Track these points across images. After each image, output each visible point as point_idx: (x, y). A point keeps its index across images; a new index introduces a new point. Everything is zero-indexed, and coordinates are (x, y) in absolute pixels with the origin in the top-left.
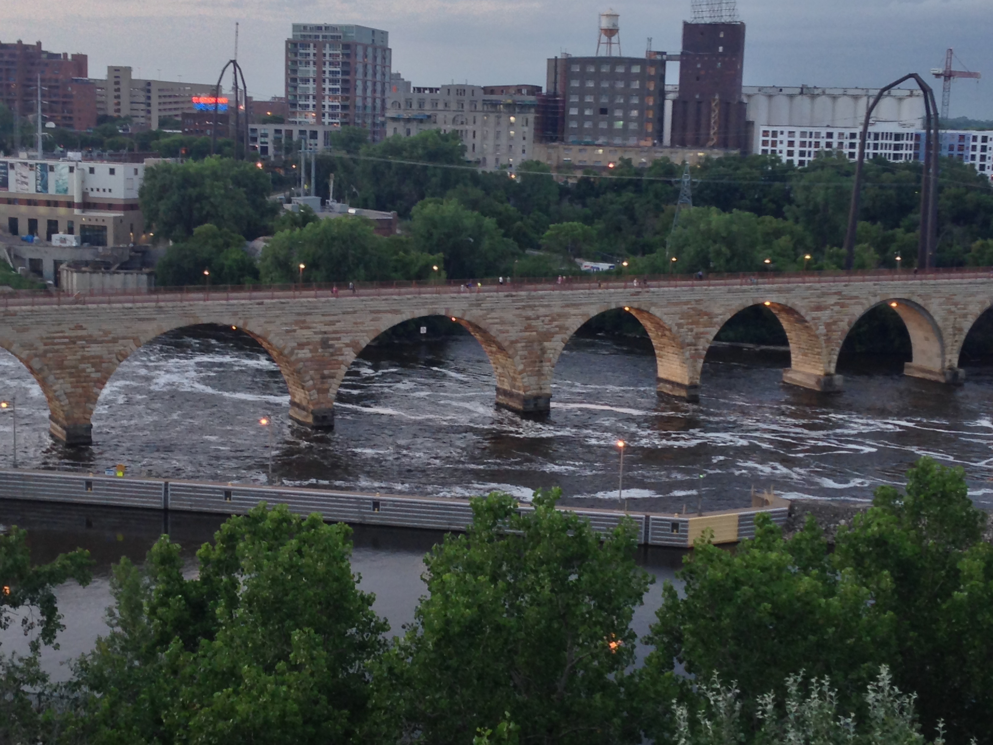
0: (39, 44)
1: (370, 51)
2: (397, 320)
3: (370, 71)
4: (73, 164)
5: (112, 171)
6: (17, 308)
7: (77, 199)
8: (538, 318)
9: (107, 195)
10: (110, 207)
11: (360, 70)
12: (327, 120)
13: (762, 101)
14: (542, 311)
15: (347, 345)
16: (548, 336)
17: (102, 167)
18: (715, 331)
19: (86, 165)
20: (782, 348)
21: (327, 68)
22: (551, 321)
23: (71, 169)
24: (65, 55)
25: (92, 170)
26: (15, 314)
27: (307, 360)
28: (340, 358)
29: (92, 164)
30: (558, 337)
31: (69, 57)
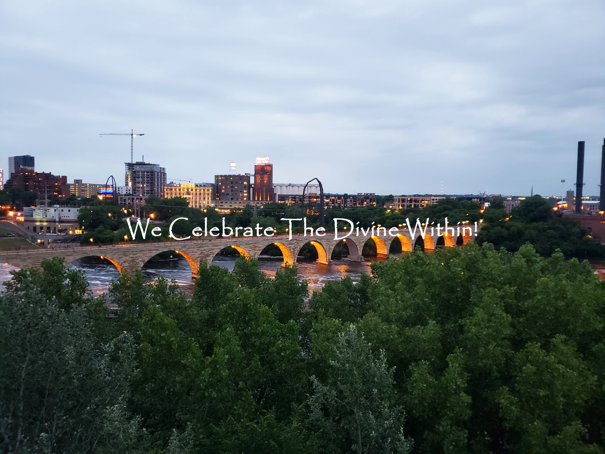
0: (50, 173)
1: (159, 173)
2: (158, 252)
3: (159, 180)
4: (56, 209)
5: (69, 211)
6: (22, 253)
7: (57, 220)
8: (204, 250)
9: (67, 218)
10: (68, 222)
11: (156, 179)
12: (146, 194)
13: (279, 187)
14: (206, 248)
15: (141, 261)
16: (208, 256)
17: (66, 209)
18: (260, 252)
19: (60, 209)
20: (281, 257)
21: (146, 179)
22: (209, 250)
23: (55, 210)
24: (59, 176)
25: (62, 210)
26: (21, 255)
27: (127, 266)
28: (139, 265)
29: (62, 208)
30: (211, 256)
31: (61, 177)
